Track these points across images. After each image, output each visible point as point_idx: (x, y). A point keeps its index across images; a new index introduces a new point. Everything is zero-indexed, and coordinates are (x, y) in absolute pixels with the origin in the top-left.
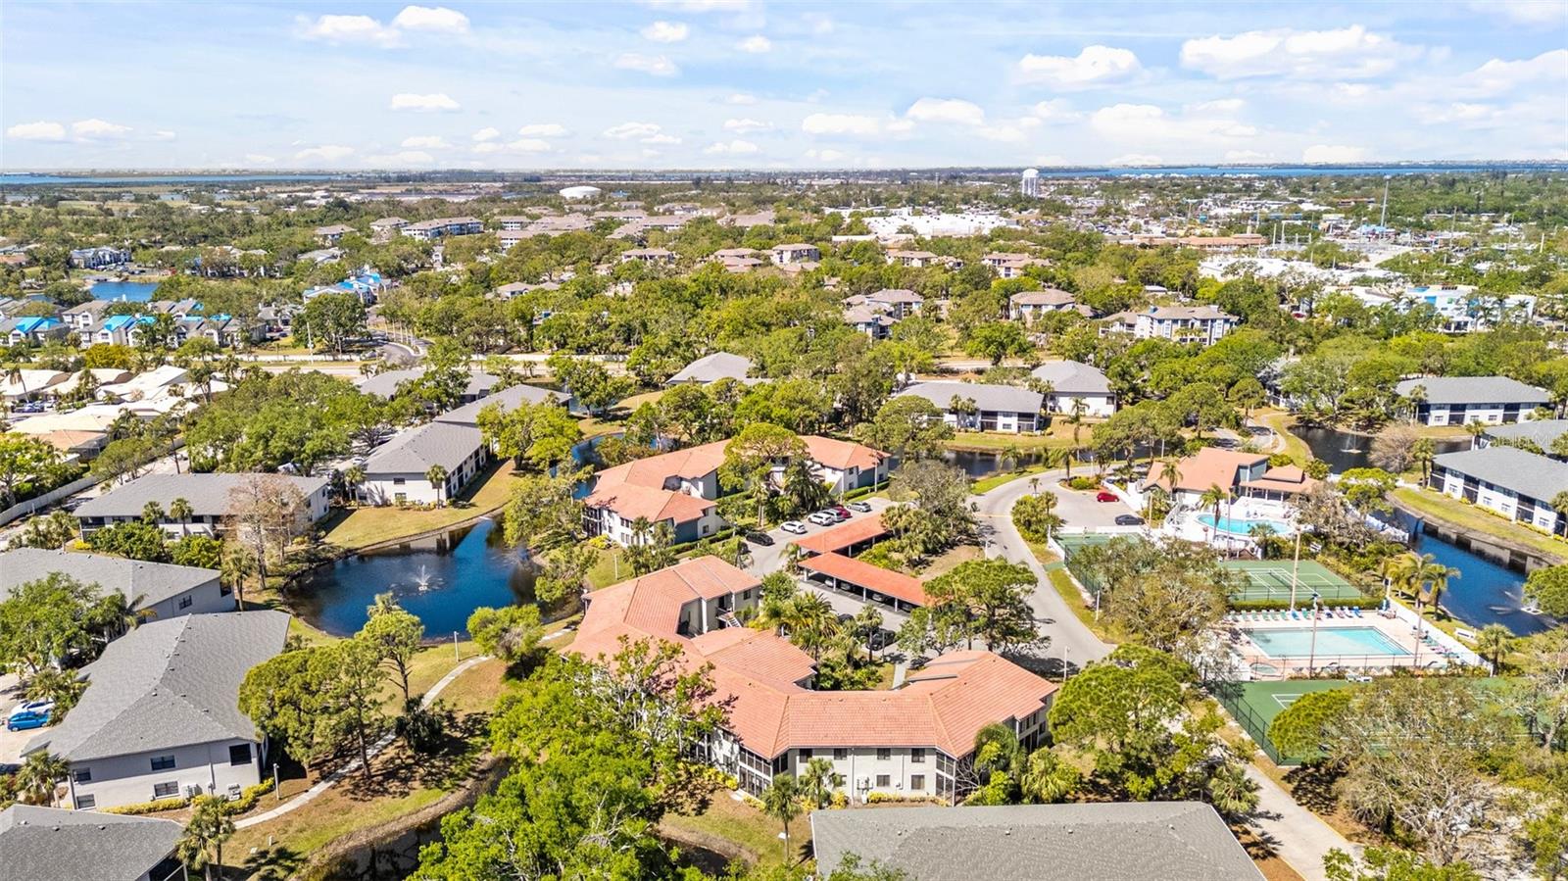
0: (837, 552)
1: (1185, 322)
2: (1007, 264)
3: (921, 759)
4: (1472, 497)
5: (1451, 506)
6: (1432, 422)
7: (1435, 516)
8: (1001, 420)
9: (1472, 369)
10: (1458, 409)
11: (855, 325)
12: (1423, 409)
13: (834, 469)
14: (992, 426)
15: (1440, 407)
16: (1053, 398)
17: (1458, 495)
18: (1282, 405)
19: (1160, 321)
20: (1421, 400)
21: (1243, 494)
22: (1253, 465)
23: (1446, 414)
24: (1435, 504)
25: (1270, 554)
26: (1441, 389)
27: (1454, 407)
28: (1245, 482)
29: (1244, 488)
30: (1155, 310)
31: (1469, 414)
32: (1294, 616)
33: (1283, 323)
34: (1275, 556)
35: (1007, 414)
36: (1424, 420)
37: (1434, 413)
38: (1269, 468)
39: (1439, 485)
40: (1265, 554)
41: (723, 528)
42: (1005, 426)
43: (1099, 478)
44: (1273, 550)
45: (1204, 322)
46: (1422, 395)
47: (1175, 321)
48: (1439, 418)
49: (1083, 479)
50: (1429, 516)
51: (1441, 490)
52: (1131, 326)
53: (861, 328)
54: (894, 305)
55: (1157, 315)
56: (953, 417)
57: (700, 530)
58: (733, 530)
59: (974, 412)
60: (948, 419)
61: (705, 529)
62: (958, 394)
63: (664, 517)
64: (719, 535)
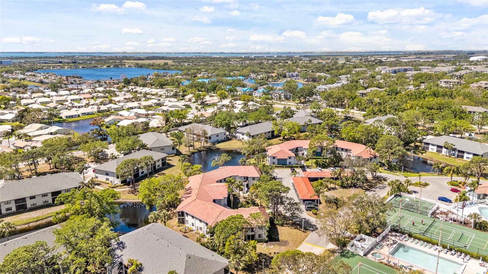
8: (465, 155)
14: (462, 157)
35: (468, 153)
42: (468, 158)
43: (464, 184)
56: (446, 150)
57: (288, 163)
58: (299, 165)
59: (454, 150)
60: (444, 150)
61: (290, 163)
62: (447, 141)
63: (274, 156)
64: (294, 165)
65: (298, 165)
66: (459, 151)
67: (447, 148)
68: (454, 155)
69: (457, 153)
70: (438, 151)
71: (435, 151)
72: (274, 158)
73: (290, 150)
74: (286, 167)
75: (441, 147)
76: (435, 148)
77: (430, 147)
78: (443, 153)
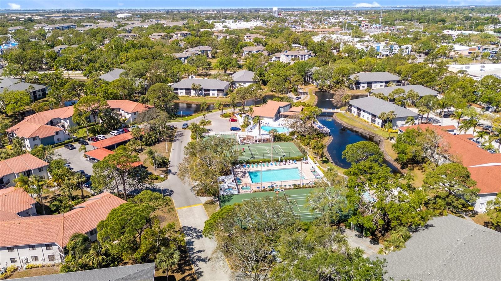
0: (105, 148)
1: (296, 56)
2: (250, 38)
3: (51, 248)
4: (359, 115)
5: (352, 119)
6: (361, 88)
7: (346, 122)
8: (211, 92)
9: (380, 70)
10: (370, 83)
11: (180, 58)
12: (358, 84)
13: (128, 113)
14: (209, 94)
15: (364, 83)
16: (234, 84)
17: (355, 114)
18: (315, 84)
19: (287, 56)
20: (357, 81)
21: (282, 117)
22: (284, 107)
23: (366, 85)
24: (347, 118)
25: (276, 140)
26: (364, 77)
27: (369, 83)
28: (282, 112)
29: (282, 115)
30: (286, 52)
31: (373, 85)
32: (272, 164)
33: (328, 56)
34: (278, 141)
35: (213, 90)
36: (358, 88)
37: (362, 85)
38: (291, 107)
39: (350, 111)
40: (275, 140)
41: (69, 139)
42: (213, 94)
43: (233, 113)
44: (278, 138)
45: (302, 56)
46: (357, 79)
47: (292, 56)
48: (363, 87)
49: (228, 113)
50: (344, 123)
51: (351, 113)
52: (279, 58)
53: (183, 60)
54: (201, 51)
55: (287, 54)
56: (194, 92)
57: (56, 140)
58: (73, 139)
59: (201, 90)
60: (193, 92)
61: (58, 140)
62: (195, 83)
63: (34, 136)
64: (66, 142)
65: (71, 140)
66: (206, 90)
67: (194, 89)
68: (201, 94)
69: (204, 92)
70: (187, 94)
71: (184, 94)
72: (34, 139)
73: (47, 124)
74: (55, 146)
75: (189, 90)
76: (184, 91)
77: (179, 91)
78: (192, 95)
